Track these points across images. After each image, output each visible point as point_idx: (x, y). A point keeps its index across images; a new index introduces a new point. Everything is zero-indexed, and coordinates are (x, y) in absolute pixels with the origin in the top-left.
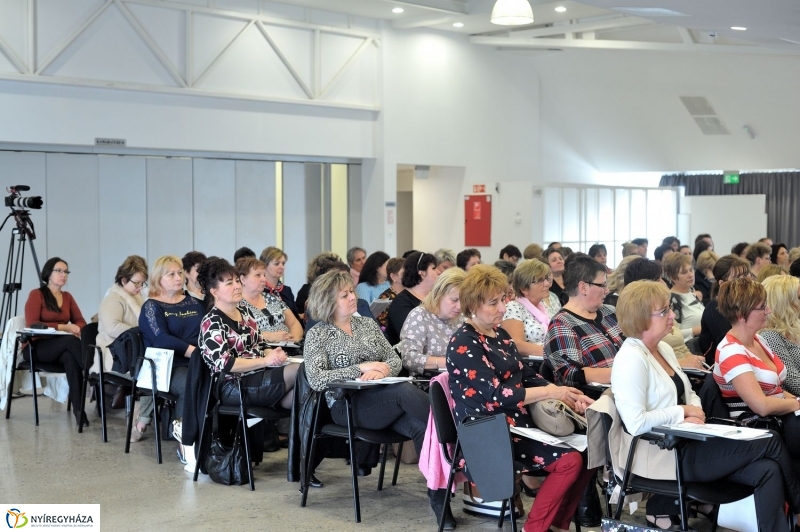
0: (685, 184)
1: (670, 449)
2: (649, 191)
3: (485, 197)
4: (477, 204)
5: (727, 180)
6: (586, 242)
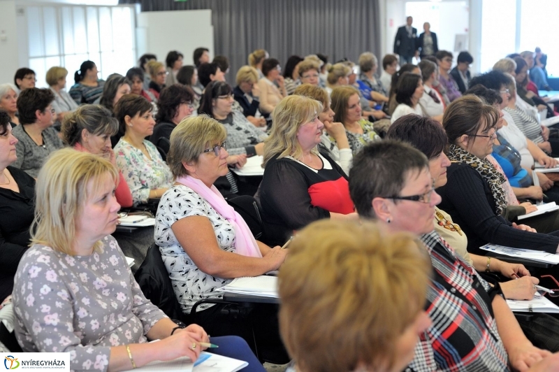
6: (64, 55)
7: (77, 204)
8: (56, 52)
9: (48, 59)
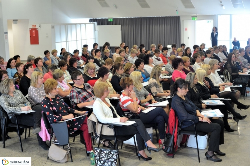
0: (97, 21)
1: (112, 128)
2: (86, 25)
3: (36, 29)
4: (33, 31)
5: (109, 20)
6: (68, 41)
7: (37, 79)
8: (65, 41)
9: (62, 43)
